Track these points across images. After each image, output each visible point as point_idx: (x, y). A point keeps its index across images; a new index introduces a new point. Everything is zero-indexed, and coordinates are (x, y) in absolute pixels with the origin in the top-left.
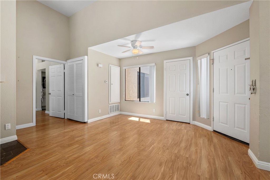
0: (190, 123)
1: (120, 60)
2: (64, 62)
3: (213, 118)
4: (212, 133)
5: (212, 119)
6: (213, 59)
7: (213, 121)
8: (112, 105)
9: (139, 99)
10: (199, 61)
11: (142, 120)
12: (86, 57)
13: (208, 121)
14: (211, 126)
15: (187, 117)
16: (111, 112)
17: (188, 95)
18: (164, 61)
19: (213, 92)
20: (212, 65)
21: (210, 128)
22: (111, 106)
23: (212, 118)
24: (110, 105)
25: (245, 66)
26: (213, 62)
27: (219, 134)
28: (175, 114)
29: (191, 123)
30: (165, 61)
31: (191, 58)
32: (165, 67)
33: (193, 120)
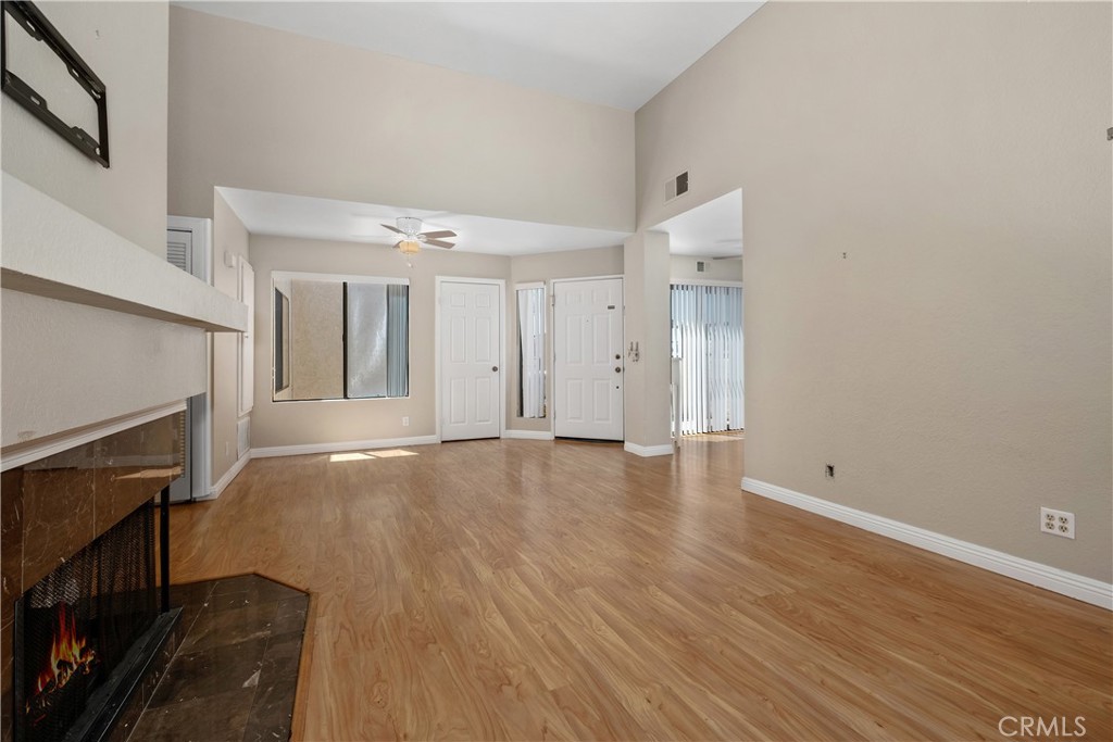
0: (498, 438)
1: (251, 237)
3: (554, 413)
4: (552, 444)
5: (552, 415)
6: (554, 296)
7: (555, 418)
8: (241, 423)
13: (543, 421)
14: (549, 431)
15: (493, 423)
16: (240, 450)
17: (495, 369)
18: (436, 278)
19: (555, 360)
20: (552, 309)
21: (548, 436)
22: (240, 428)
23: (552, 412)
26: (554, 301)
29: (502, 437)
30: (439, 279)
31: (502, 282)
32: (437, 295)
33: (507, 428)
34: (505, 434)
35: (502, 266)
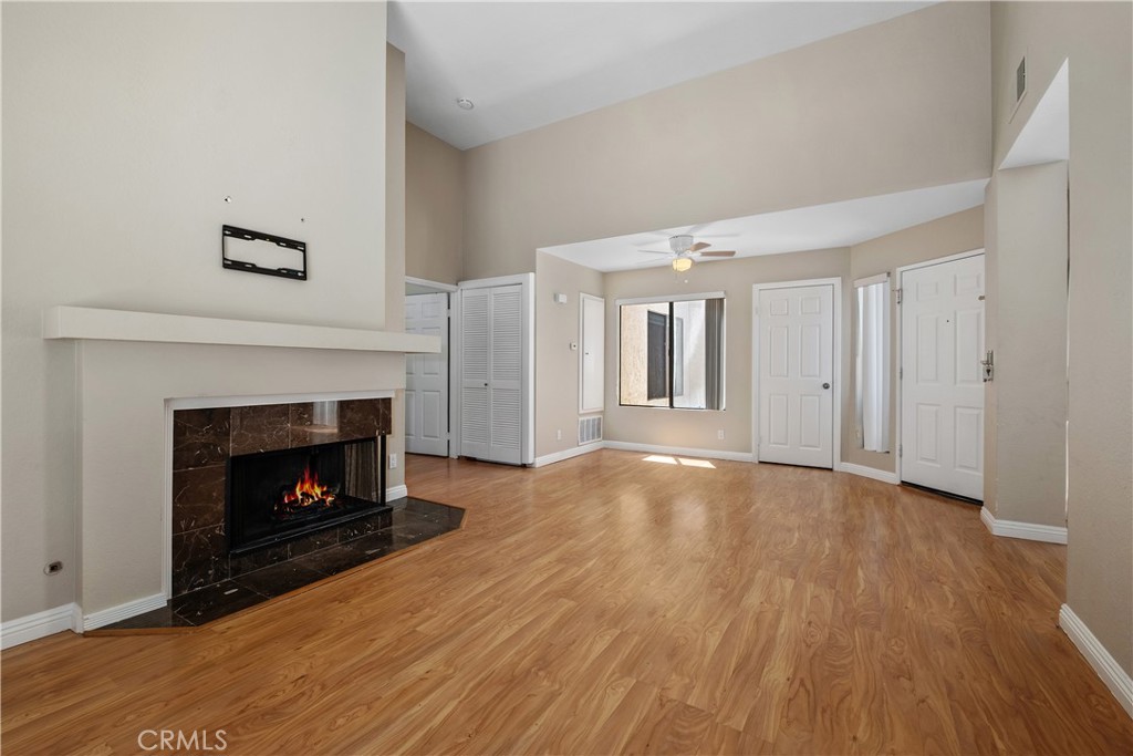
0: (831, 470)
1: (605, 276)
2: (450, 287)
3: (901, 450)
4: (899, 489)
5: (898, 452)
6: (901, 290)
7: (901, 456)
8: (585, 418)
9: (668, 399)
10: (861, 290)
11: (685, 462)
12: (532, 275)
13: (886, 458)
14: (894, 471)
15: (823, 451)
16: (582, 440)
17: (826, 386)
18: (754, 286)
19: (901, 377)
20: (898, 307)
21: (892, 478)
22: (583, 422)
23: (898, 448)
24: (580, 419)
25: (979, 315)
26: (901, 297)
27: (917, 490)
28: (786, 444)
29: (835, 469)
30: (756, 287)
31: (837, 281)
32: (755, 303)
33: (842, 460)
34: (840, 466)
35: (841, 263)
